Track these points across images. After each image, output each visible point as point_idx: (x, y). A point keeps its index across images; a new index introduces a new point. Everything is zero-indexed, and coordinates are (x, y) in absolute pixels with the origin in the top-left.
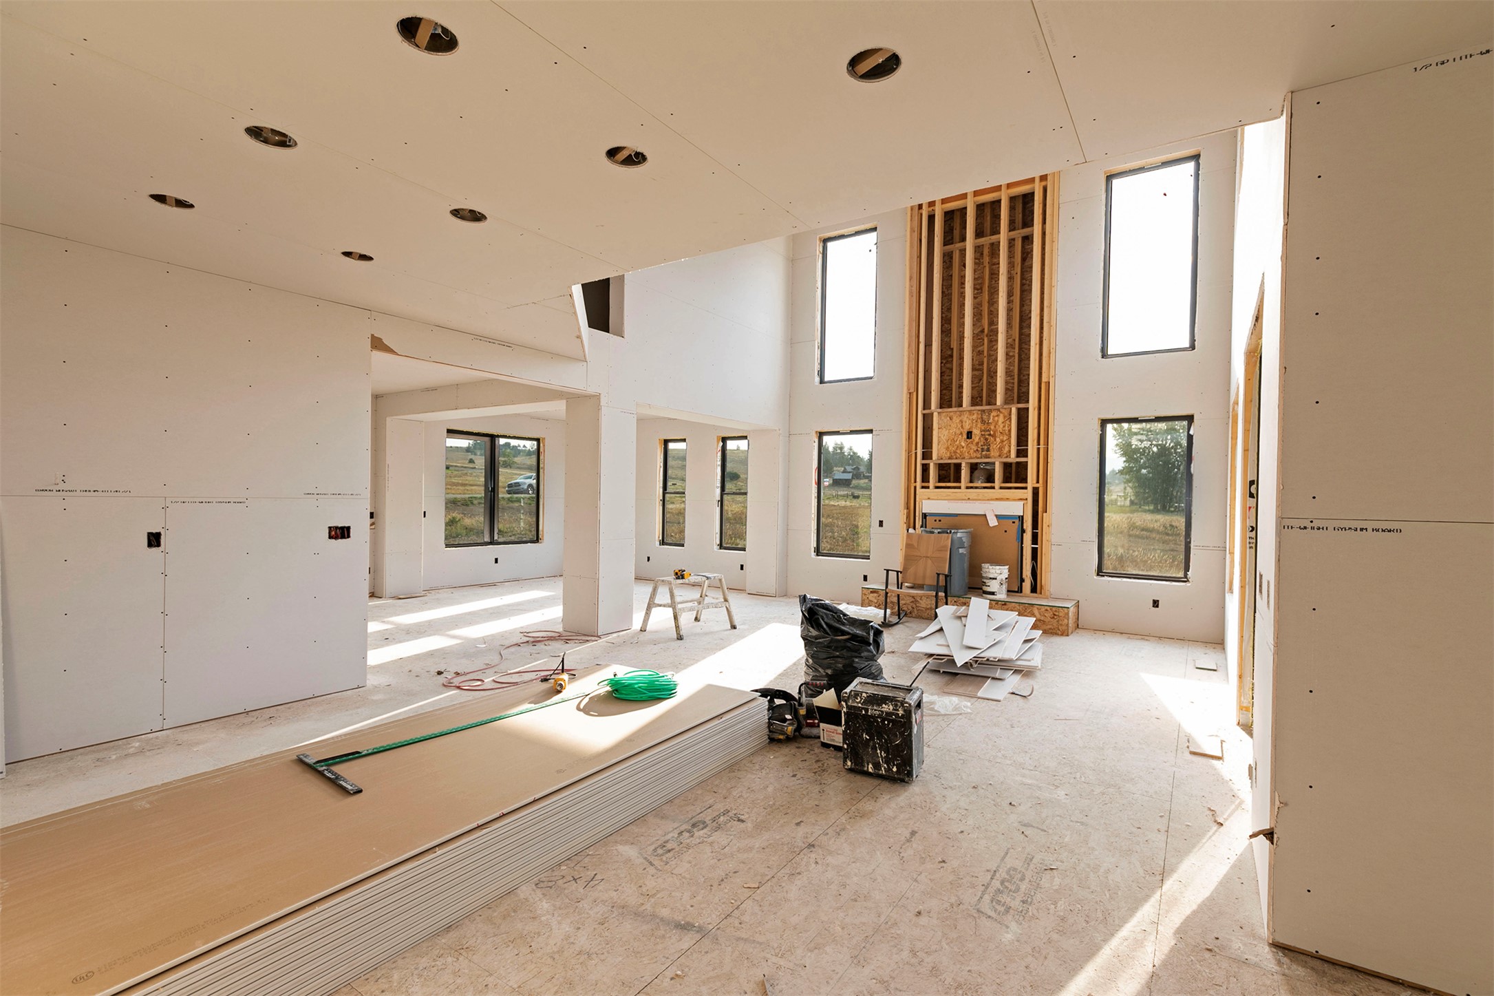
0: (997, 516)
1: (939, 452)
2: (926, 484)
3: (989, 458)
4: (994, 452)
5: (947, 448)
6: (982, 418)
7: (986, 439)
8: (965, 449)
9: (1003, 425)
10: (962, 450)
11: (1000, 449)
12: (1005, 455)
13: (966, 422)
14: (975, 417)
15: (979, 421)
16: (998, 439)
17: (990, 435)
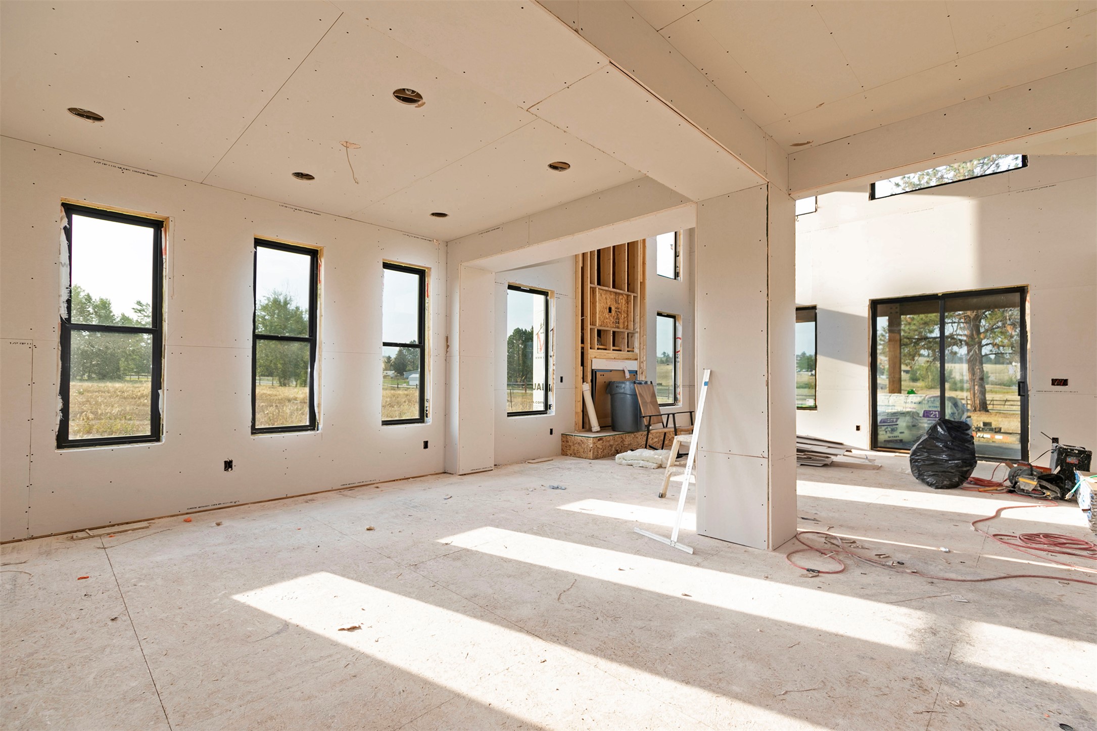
0: (628, 371)
1: (598, 320)
2: (592, 346)
3: (619, 328)
4: (621, 325)
5: (601, 318)
7: (618, 315)
10: (607, 320)
11: (624, 323)
12: (626, 328)
13: (609, 299)
14: (613, 296)
15: (615, 300)
16: (623, 316)
17: (619, 312)
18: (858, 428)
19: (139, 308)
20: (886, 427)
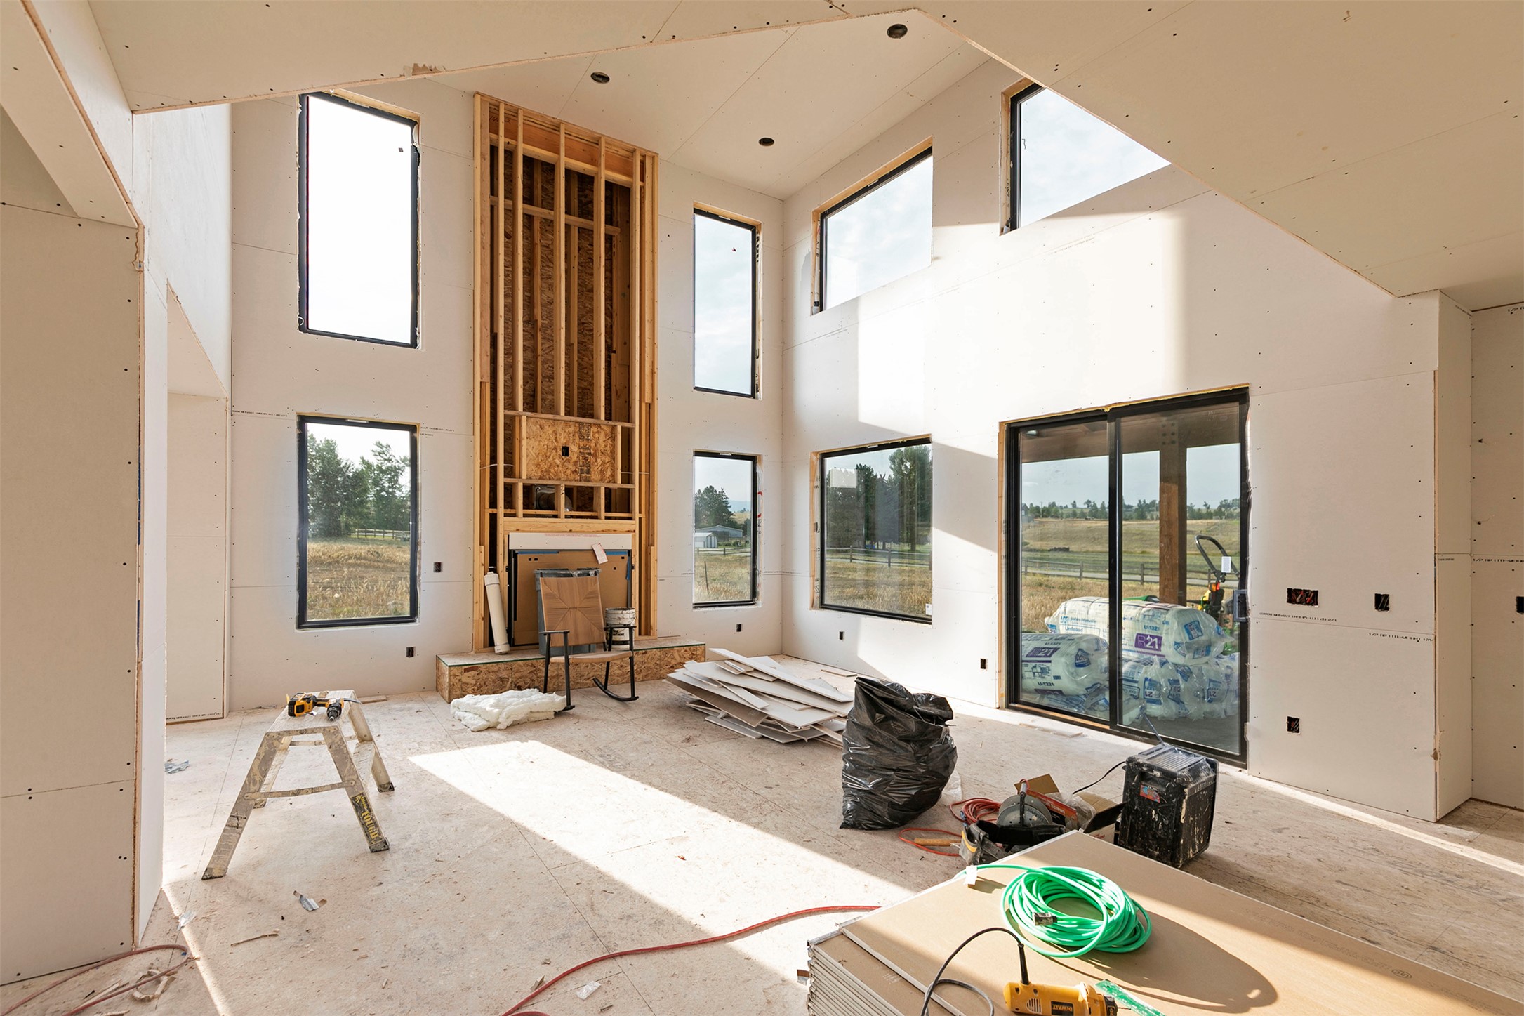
0: (606, 551)
1: (527, 470)
2: (512, 511)
3: (590, 481)
4: (595, 476)
5: (538, 465)
6: (580, 432)
7: (586, 459)
8: (560, 468)
9: (604, 444)
10: (556, 469)
11: (602, 472)
12: (608, 480)
13: (560, 434)
14: (571, 429)
15: (577, 435)
16: (599, 460)
17: (590, 454)
18: (983, 664)
19: (379, 450)
20: (1034, 664)
